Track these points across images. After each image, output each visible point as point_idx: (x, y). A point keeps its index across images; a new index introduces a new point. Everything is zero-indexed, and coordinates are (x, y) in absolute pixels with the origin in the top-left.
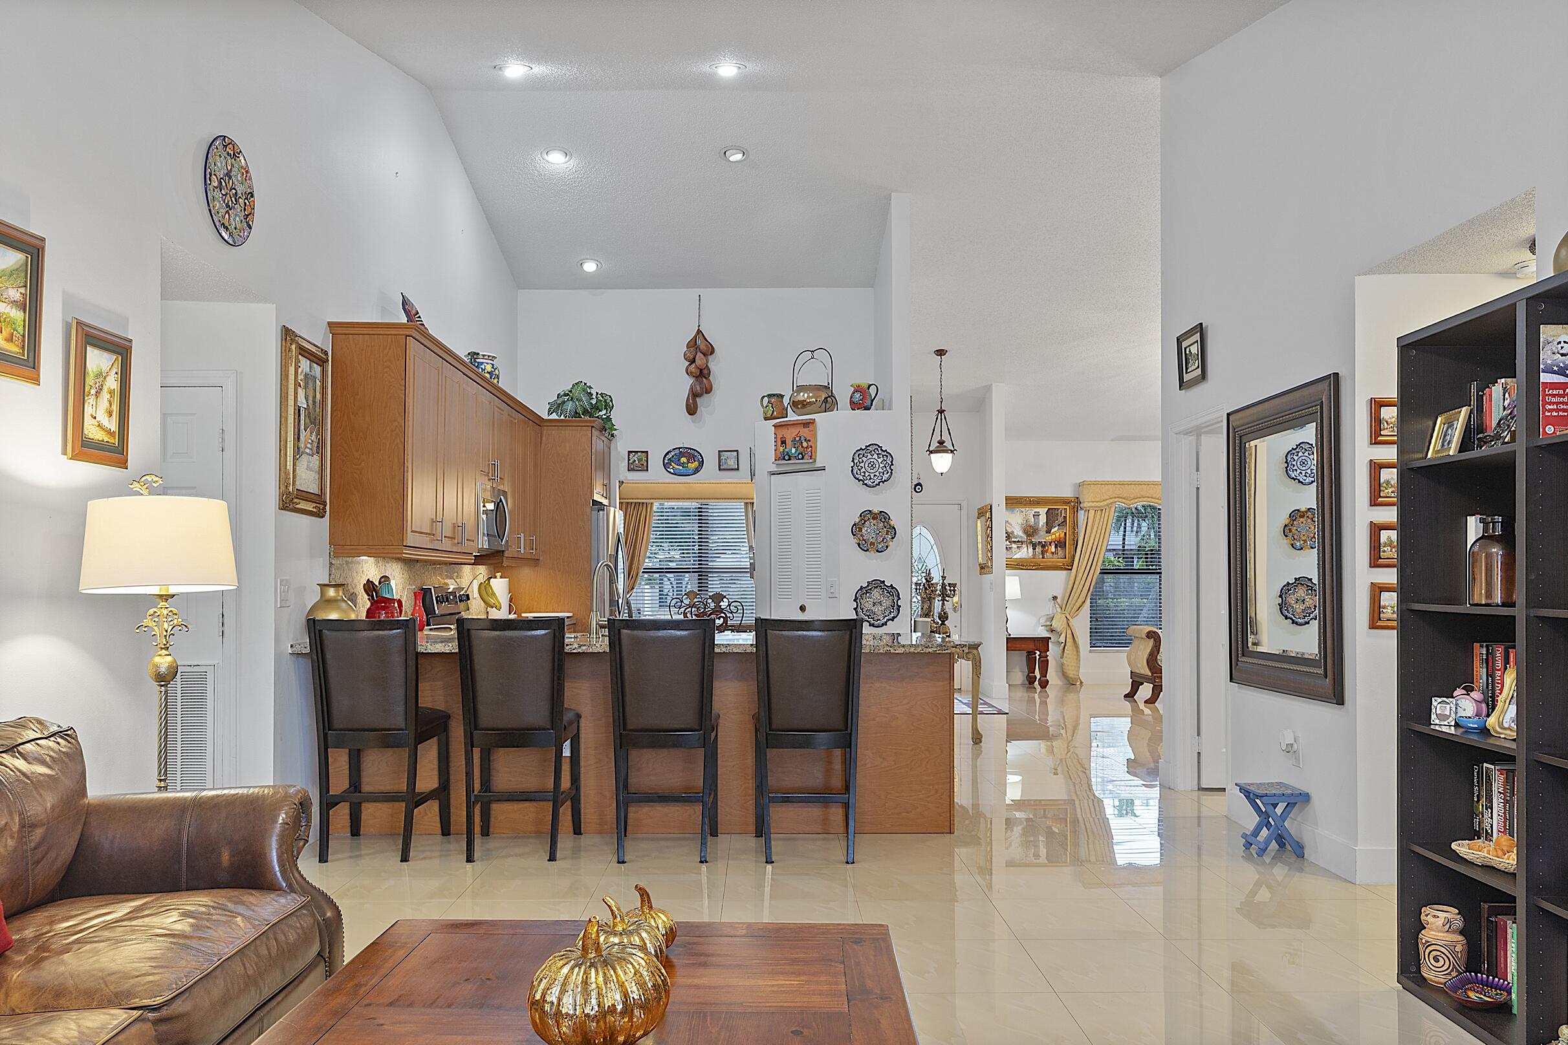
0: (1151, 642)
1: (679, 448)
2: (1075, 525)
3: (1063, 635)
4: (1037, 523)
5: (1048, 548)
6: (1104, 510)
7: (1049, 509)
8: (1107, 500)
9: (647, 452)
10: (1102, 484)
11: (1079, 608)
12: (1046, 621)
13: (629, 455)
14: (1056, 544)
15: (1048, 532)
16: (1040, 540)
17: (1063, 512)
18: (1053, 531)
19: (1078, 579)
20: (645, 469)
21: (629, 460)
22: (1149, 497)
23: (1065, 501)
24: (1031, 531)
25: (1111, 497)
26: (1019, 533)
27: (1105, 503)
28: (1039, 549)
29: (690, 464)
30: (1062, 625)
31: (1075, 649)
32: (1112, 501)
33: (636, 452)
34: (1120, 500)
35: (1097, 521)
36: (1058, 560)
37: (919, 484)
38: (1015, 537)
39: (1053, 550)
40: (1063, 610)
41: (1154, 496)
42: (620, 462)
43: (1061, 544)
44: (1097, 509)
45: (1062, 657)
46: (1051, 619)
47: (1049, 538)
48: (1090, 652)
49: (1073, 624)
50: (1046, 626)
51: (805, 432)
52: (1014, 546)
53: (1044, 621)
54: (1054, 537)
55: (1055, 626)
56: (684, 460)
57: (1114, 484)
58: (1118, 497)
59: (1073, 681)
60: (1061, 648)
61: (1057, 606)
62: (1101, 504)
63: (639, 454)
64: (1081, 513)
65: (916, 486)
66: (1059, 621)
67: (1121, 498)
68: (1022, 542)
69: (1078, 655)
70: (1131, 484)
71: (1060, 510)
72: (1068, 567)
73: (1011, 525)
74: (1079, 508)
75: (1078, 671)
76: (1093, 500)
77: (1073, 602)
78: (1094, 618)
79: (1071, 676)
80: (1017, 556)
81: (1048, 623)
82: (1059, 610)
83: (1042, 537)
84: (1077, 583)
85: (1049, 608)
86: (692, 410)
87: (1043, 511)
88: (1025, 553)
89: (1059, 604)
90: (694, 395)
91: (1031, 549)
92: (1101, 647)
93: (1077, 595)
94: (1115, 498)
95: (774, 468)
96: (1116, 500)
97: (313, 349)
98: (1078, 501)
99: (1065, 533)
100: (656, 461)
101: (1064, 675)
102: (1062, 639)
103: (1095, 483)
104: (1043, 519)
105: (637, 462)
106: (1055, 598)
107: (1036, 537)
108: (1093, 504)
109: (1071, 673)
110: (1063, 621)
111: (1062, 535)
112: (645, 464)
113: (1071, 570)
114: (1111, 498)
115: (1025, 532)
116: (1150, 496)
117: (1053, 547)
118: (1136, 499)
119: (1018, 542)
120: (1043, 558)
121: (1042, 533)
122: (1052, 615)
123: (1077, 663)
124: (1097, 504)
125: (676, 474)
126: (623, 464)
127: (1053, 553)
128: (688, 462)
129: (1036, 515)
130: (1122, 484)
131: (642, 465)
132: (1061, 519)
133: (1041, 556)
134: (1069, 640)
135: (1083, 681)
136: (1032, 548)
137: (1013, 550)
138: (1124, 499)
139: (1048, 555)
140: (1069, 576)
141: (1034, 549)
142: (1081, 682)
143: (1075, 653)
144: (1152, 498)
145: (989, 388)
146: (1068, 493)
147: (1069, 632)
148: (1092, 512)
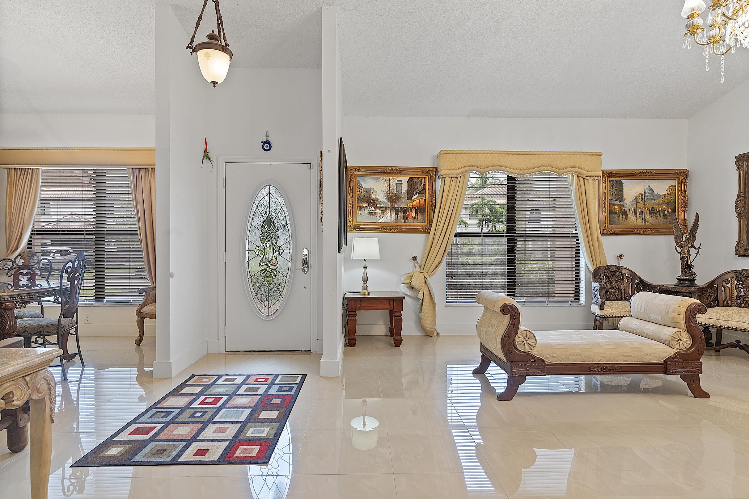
0: (507, 319)
2: (433, 193)
3: (421, 292)
4: (399, 191)
5: (409, 213)
6: (459, 178)
7: (410, 178)
8: (461, 168)
10: (457, 153)
11: (436, 267)
12: (406, 280)
14: (416, 210)
15: (410, 198)
16: (402, 206)
17: (423, 181)
18: (414, 197)
19: (436, 241)
22: (500, 166)
23: (425, 171)
24: (393, 198)
25: (465, 165)
26: (382, 199)
27: (460, 171)
28: (401, 215)
30: (420, 283)
31: (432, 305)
32: (466, 169)
34: (474, 168)
35: (453, 187)
36: (418, 223)
37: (267, 142)
38: (379, 204)
39: (414, 215)
40: (422, 269)
41: (505, 164)
43: (420, 210)
44: (453, 176)
45: (420, 312)
46: (411, 277)
47: (410, 205)
48: (447, 306)
49: (430, 282)
50: (407, 283)
52: (379, 211)
53: (404, 279)
54: (414, 203)
55: (413, 284)
57: (468, 153)
58: (472, 166)
59: (430, 333)
60: (420, 304)
61: (417, 265)
62: (457, 172)
64: (439, 182)
65: (265, 143)
66: (417, 280)
67: (475, 166)
68: (386, 208)
69: (434, 309)
70: (484, 153)
71: (420, 179)
72: (426, 230)
73: (376, 192)
74: (437, 177)
75: (434, 325)
76: (449, 168)
77: (431, 262)
78: (450, 276)
79: (428, 329)
80: (382, 220)
81: (408, 281)
82: (418, 269)
83: (403, 203)
84: (434, 244)
85: (409, 267)
87: (404, 180)
88: (389, 217)
89: (418, 264)
91: (393, 215)
92: (456, 302)
93: (434, 255)
94: (469, 166)
96: (470, 168)
98: (436, 170)
99: (425, 200)
101: (422, 327)
102: (420, 296)
103: (451, 153)
104: (404, 188)
106: (415, 258)
107: (399, 203)
108: (449, 172)
109: (428, 326)
110: (421, 280)
111: (422, 202)
113: (429, 233)
114: (465, 167)
115: (389, 198)
116: (501, 164)
117: (414, 212)
118: (488, 167)
119: (383, 207)
120: (405, 222)
121: (404, 200)
122: (413, 273)
123: (434, 318)
124: (453, 172)
127: (413, 218)
129: (399, 183)
130: (476, 153)
132: (421, 188)
133: (403, 221)
134: (427, 297)
135: (439, 332)
136: (394, 213)
137: (378, 215)
138: (477, 167)
139: (410, 220)
140: (427, 238)
141: (397, 214)
142: (438, 334)
143: (432, 308)
144: (503, 166)
145: (319, 13)
146: (427, 163)
147: (426, 289)
148: (448, 180)
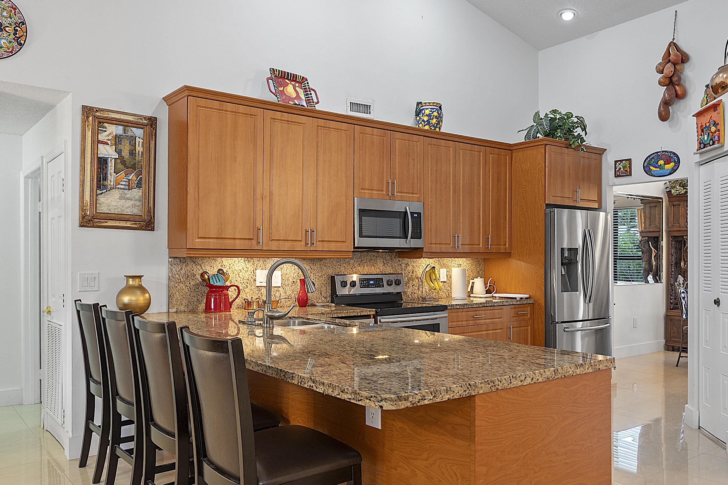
1: (657, 153)
9: (630, 160)
13: (615, 164)
20: (629, 174)
21: (616, 168)
29: (666, 166)
33: (621, 161)
42: (609, 171)
51: (714, 115)
56: (661, 162)
63: (624, 162)
86: (664, 116)
90: (666, 104)
95: (697, 158)
97: (130, 118)
100: (637, 167)
105: (622, 169)
112: (628, 170)
125: (655, 176)
126: (612, 173)
128: (665, 164)
131: (626, 171)
